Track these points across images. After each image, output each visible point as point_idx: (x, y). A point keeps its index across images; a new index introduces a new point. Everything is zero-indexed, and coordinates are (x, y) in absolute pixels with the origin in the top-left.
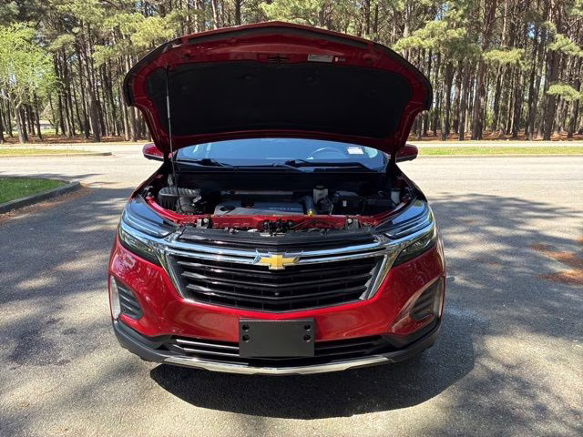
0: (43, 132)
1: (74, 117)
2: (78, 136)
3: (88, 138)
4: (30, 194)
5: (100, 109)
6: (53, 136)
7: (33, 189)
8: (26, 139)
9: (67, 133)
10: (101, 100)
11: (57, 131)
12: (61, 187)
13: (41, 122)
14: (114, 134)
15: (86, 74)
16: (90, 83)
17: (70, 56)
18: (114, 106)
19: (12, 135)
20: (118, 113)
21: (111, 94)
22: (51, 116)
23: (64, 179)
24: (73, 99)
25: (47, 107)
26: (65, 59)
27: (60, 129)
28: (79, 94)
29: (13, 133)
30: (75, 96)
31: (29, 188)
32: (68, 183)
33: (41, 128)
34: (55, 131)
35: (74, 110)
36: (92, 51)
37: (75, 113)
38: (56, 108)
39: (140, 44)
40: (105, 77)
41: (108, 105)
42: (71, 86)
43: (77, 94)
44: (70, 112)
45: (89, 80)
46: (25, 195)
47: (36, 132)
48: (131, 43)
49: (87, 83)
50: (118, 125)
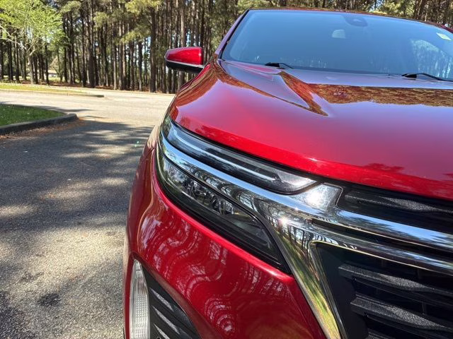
0: (50, 79)
1: (76, 69)
2: (77, 83)
3: (85, 85)
4: (30, 120)
5: (96, 64)
6: (58, 82)
7: (34, 117)
8: (37, 82)
9: (69, 81)
10: (97, 57)
11: (61, 79)
12: (59, 117)
13: (49, 71)
14: (105, 84)
15: (87, 33)
16: (90, 41)
17: (76, 21)
18: (107, 63)
19: (26, 79)
20: (110, 68)
21: (105, 52)
22: (58, 66)
23: (62, 111)
24: (76, 55)
25: (55, 60)
26: (71, 22)
27: (64, 78)
28: (81, 50)
29: (27, 78)
30: (77, 53)
31: (30, 116)
32: (66, 114)
33: (50, 76)
34: (59, 79)
35: (76, 64)
36: (93, 16)
37: (76, 66)
38: (61, 61)
39: (133, 11)
40: (102, 39)
41: (102, 62)
42: (75, 44)
43: (79, 51)
44: (72, 64)
45: (89, 39)
46: (26, 120)
47: (45, 78)
48: (125, 9)
49: (87, 41)
50: (109, 78)
